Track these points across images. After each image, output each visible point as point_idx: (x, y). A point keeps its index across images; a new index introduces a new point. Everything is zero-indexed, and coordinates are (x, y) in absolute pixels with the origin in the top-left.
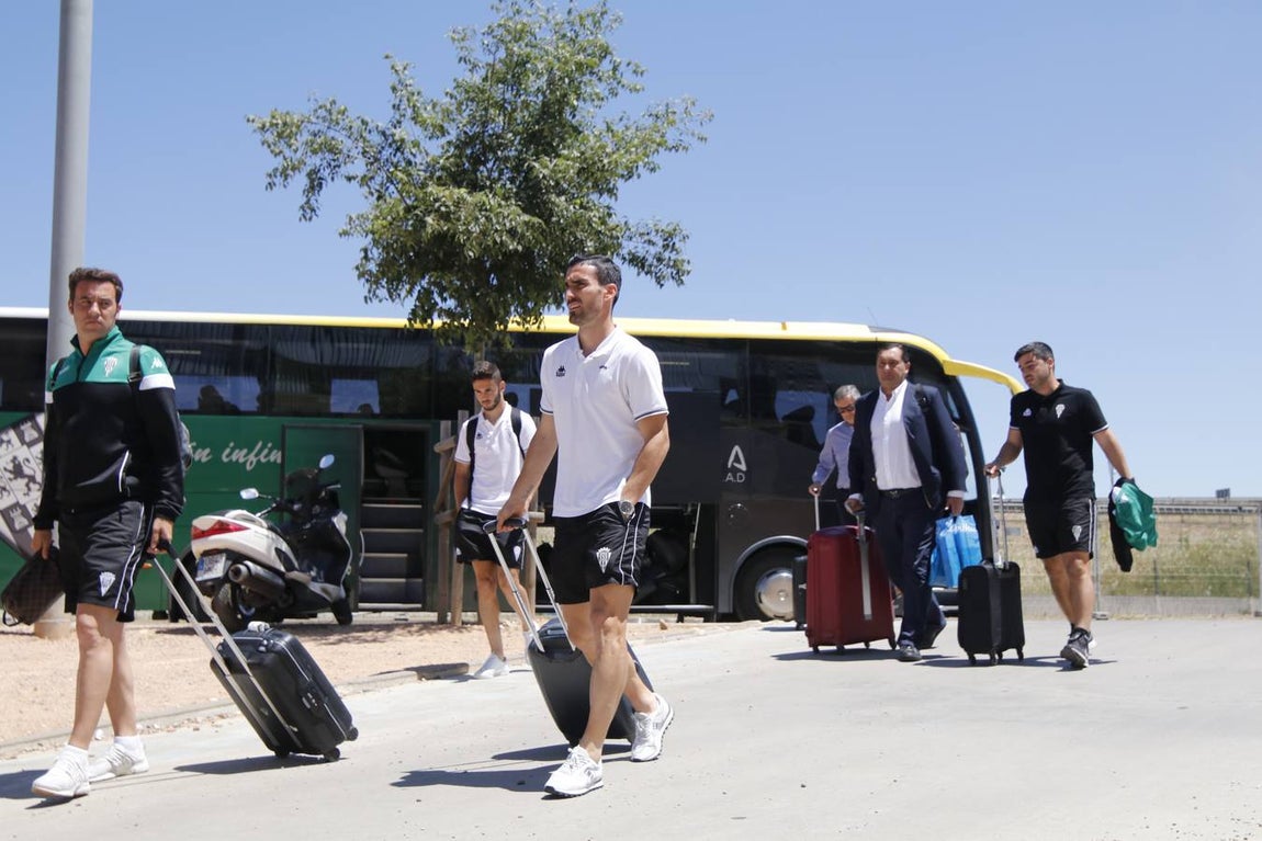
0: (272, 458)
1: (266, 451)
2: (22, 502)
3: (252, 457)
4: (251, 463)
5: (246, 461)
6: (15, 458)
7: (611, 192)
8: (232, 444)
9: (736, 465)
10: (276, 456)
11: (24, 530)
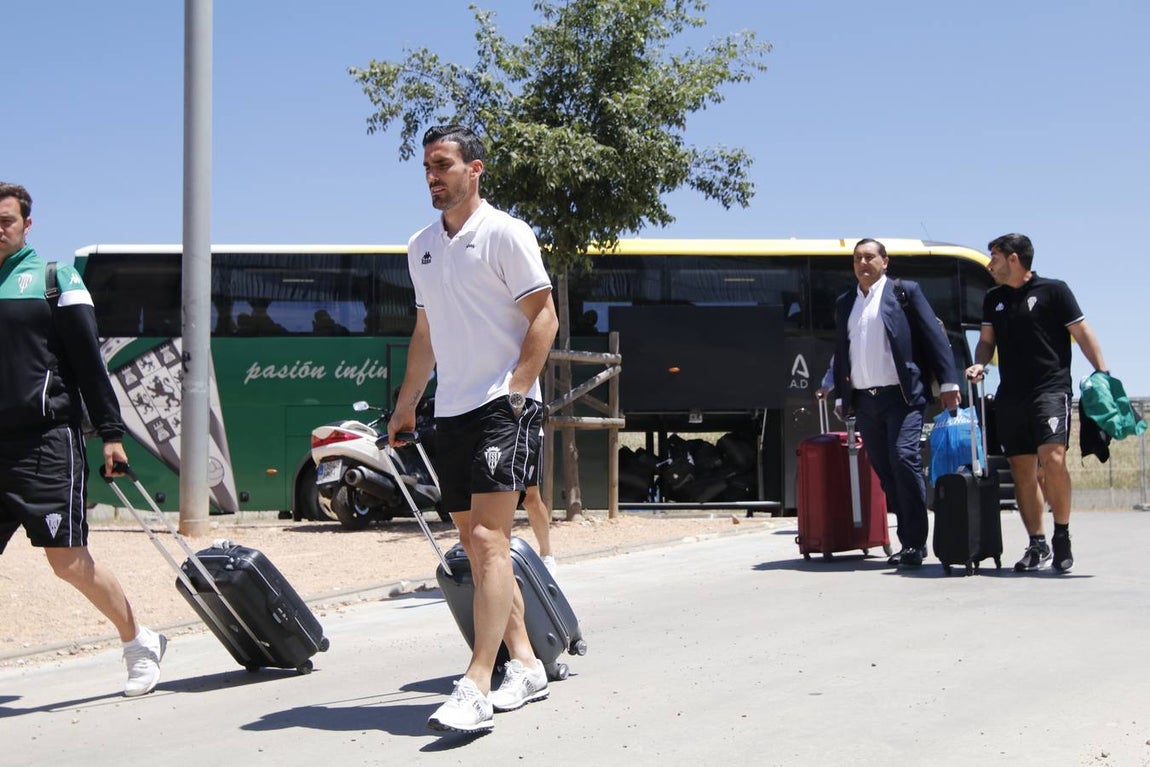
0: (379, 374)
1: (373, 368)
2: (163, 417)
3: (361, 374)
4: (361, 379)
5: (355, 378)
6: (156, 378)
7: (679, 123)
8: (343, 363)
9: (799, 372)
10: (382, 372)
11: (166, 441)
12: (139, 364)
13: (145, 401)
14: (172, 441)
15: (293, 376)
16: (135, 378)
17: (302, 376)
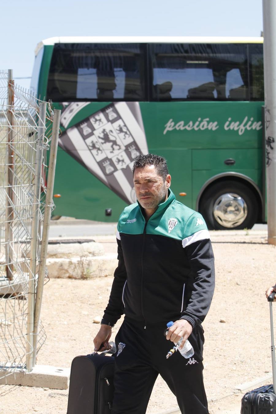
0: (254, 127)
1: (250, 123)
2: (109, 157)
3: (242, 127)
4: (242, 130)
5: (238, 130)
6: (104, 130)
8: (230, 119)
10: (257, 126)
11: (112, 174)
12: (92, 120)
13: (97, 146)
14: (116, 174)
15: (196, 129)
16: (90, 131)
17: (202, 129)
